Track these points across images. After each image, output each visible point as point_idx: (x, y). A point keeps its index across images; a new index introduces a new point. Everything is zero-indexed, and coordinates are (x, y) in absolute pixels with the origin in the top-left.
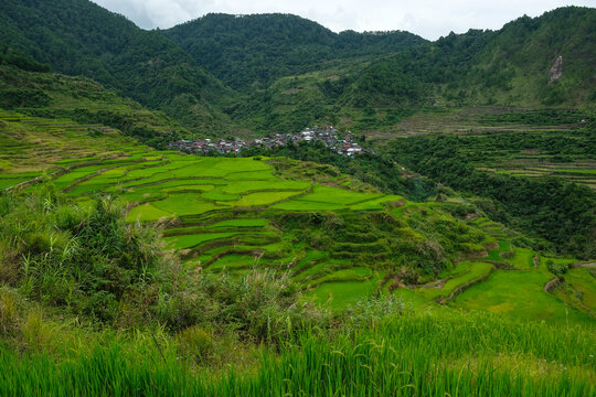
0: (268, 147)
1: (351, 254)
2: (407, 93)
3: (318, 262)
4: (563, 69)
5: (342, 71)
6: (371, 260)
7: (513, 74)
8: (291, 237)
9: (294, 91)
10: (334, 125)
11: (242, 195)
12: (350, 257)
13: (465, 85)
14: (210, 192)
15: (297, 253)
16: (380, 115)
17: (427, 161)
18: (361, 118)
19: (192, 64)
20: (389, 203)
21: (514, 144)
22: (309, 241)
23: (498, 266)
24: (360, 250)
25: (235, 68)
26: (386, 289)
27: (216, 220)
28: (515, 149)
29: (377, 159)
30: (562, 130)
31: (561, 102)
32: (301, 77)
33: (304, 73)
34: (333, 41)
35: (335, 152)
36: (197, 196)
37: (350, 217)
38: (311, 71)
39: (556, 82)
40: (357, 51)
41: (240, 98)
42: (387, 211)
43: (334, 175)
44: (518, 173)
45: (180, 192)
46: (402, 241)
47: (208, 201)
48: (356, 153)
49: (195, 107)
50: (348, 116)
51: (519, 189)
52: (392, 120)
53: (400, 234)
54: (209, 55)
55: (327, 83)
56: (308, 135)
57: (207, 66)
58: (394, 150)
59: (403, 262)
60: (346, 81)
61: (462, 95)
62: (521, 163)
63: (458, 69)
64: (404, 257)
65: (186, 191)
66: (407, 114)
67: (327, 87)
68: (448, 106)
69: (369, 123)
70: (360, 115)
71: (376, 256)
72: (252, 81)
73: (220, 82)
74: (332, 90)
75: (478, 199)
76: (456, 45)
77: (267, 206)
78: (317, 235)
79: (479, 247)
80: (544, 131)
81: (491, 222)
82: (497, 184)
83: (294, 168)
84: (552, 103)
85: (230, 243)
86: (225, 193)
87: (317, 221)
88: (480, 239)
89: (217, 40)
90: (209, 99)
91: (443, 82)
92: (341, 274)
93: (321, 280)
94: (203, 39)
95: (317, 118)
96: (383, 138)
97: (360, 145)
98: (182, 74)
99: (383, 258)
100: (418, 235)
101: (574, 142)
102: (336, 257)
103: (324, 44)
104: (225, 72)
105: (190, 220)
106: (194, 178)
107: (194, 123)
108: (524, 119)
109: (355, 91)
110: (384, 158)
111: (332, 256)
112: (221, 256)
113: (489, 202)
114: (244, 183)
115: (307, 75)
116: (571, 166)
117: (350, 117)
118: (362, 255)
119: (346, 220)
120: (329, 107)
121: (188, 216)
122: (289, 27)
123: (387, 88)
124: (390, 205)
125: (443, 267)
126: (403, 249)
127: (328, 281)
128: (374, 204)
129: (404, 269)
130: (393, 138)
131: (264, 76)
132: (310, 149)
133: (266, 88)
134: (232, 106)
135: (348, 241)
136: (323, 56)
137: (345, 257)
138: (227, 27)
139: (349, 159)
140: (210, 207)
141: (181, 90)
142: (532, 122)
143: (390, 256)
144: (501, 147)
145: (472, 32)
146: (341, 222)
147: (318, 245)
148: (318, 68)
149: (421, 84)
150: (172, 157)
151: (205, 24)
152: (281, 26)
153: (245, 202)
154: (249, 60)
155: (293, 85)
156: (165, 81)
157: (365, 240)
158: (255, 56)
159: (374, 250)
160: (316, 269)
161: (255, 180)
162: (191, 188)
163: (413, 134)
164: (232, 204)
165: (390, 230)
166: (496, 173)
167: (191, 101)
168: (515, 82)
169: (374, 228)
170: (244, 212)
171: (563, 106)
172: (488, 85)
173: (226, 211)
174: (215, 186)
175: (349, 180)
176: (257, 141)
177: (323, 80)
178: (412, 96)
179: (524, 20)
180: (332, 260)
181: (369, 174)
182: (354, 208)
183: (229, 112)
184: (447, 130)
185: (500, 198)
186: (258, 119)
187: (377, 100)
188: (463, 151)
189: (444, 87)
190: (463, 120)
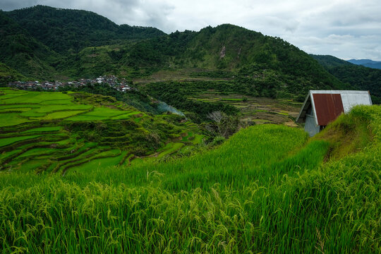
0: (76, 86)
1: (110, 143)
2: (155, 60)
3: (91, 148)
4: (225, 52)
5: (122, 46)
6: (121, 146)
7: (205, 54)
8: (76, 135)
9: (94, 56)
10: (115, 75)
11: (47, 113)
12: (109, 144)
13: (183, 57)
14: (27, 112)
15: (78, 144)
16: (142, 71)
17: (165, 94)
18: (132, 72)
19: (27, 35)
20: (133, 115)
21: (205, 87)
22: (86, 137)
23: (186, 144)
24: (115, 140)
25: (57, 39)
26: (128, 159)
27: (28, 128)
28: (205, 89)
29: (138, 93)
30: (225, 81)
31: (225, 68)
32: (98, 48)
33: (100, 46)
34: (117, 30)
35: (115, 89)
36: (17, 114)
37: (110, 123)
38: (104, 45)
39: (222, 58)
40: (131, 36)
41: (61, 58)
42: (131, 120)
43: (113, 101)
44: (206, 100)
45: (7, 112)
46: (138, 135)
47: (24, 117)
48: (127, 90)
49: (30, 62)
50: (125, 70)
51: (206, 108)
52: (148, 73)
53: (137, 131)
54: (39, 30)
55: (113, 52)
56: (100, 80)
57: (39, 37)
58: (149, 89)
59: (138, 145)
60: (123, 52)
61: (182, 62)
62: (207, 95)
63: (180, 49)
64: (139, 142)
65: (11, 112)
66: (156, 70)
67: (113, 54)
68: (176, 67)
69: (136, 75)
70: (131, 70)
71: (124, 143)
72: (69, 48)
73: (47, 48)
74: (116, 56)
75: (188, 113)
76: (179, 37)
77: (62, 119)
78: (92, 134)
79: (178, 135)
80: (217, 81)
81: (193, 124)
82: (197, 105)
83: (89, 98)
84: (221, 68)
85: (36, 141)
86: (37, 112)
87: (92, 126)
88: (179, 131)
89: (45, 22)
90: (40, 57)
91: (174, 55)
92: (104, 154)
93: (91, 158)
94: (35, 21)
95: (107, 71)
96: (143, 82)
97: (129, 86)
98: (20, 41)
99: (127, 144)
100: (147, 131)
101: (229, 86)
102: (102, 145)
103: (111, 30)
104: (51, 42)
105: (8, 129)
106: (19, 104)
107: (30, 71)
108: (209, 75)
109: (128, 58)
110: (142, 93)
111: (100, 145)
112: (29, 149)
113: (193, 114)
114: (52, 106)
115: (102, 47)
116: (228, 97)
117: (125, 71)
118: (116, 143)
119: (108, 125)
120: (114, 65)
121: (7, 127)
122: (91, 19)
123: (145, 57)
124: (134, 117)
125: (159, 146)
126: (139, 139)
127: (96, 158)
128: (125, 116)
129: (137, 149)
130: (149, 82)
131: (75, 45)
132: (101, 88)
133: (78, 52)
134: (55, 62)
135: (109, 136)
136: (111, 37)
137: (107, 144)
138: (51, 15)
139: (123, 93)
140: (25, 121)
141: (19, 51)
142: (212, 77)
143: (131, 143)
144: (199, 88)
145: (186, 31)
146: (105, 126)
147: (92, 139)
148: (108, 44)
149: (162, 56)
150: (8, 91)
151: (35, 11)
152: (85, 18)
153: (49, 117)
154: (66, 36)
155: (93, 52)
156: (8, 44)
157: (118, 135)
158: (70, 34)
159: (122, 140)
160: (89, 152)
161: (59, 104)
162: (14, 110)
163: (159, 81)
164: (40, 119)
165: (133, 129)
166: (197, 100)
167: (27, 58)
168: (206, 57)
169: (124, 128)
170: (48, 123)
171: (225, 70)
172: (194, 58)
173: (34, 123)
174: (32, 108)
175: (121, 104)
176: (69, 83)
177: (110, 50)
178: (158, 62)
179: (209, 28)
180: (100, 147)
181: (134, 101)
182: (113, 118)
183: (54, 66)
184: (175, 79)
185: (198, 112)
186: (73, 71)
187: (140, 63)
188: (181, 90)
189: (174, 58)
190: (182, 74)
